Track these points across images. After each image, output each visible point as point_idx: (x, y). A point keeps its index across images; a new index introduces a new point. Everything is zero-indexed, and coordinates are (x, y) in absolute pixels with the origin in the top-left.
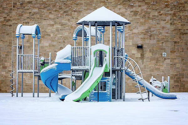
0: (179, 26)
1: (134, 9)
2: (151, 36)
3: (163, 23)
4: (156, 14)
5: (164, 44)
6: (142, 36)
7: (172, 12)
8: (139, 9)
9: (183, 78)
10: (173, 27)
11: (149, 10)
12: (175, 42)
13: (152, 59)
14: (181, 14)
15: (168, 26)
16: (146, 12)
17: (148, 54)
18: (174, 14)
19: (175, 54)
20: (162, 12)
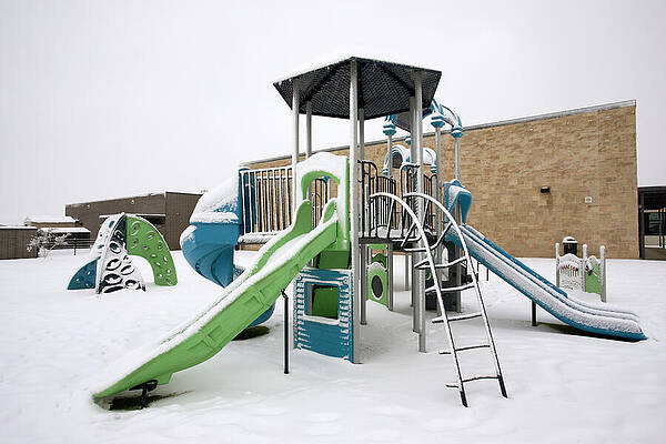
0: (616, 153)
1: (535, 136)
2: (563, 173)
3: (584, 152)
4: (572, 138)
5: (587, 184)
6: (549, 174)
7: (601, 133)
8: (543, 136)
9: (625, 235)
10: (603, 157)
11: (561, 135)
12: (609, 180)
13: (565, 208)
14: (620, 133)
15: (595, 155)
16: (555, 139)
17: (559, 201)
18: (606, 136)
19: (609, 197)
20: (582, 135)
